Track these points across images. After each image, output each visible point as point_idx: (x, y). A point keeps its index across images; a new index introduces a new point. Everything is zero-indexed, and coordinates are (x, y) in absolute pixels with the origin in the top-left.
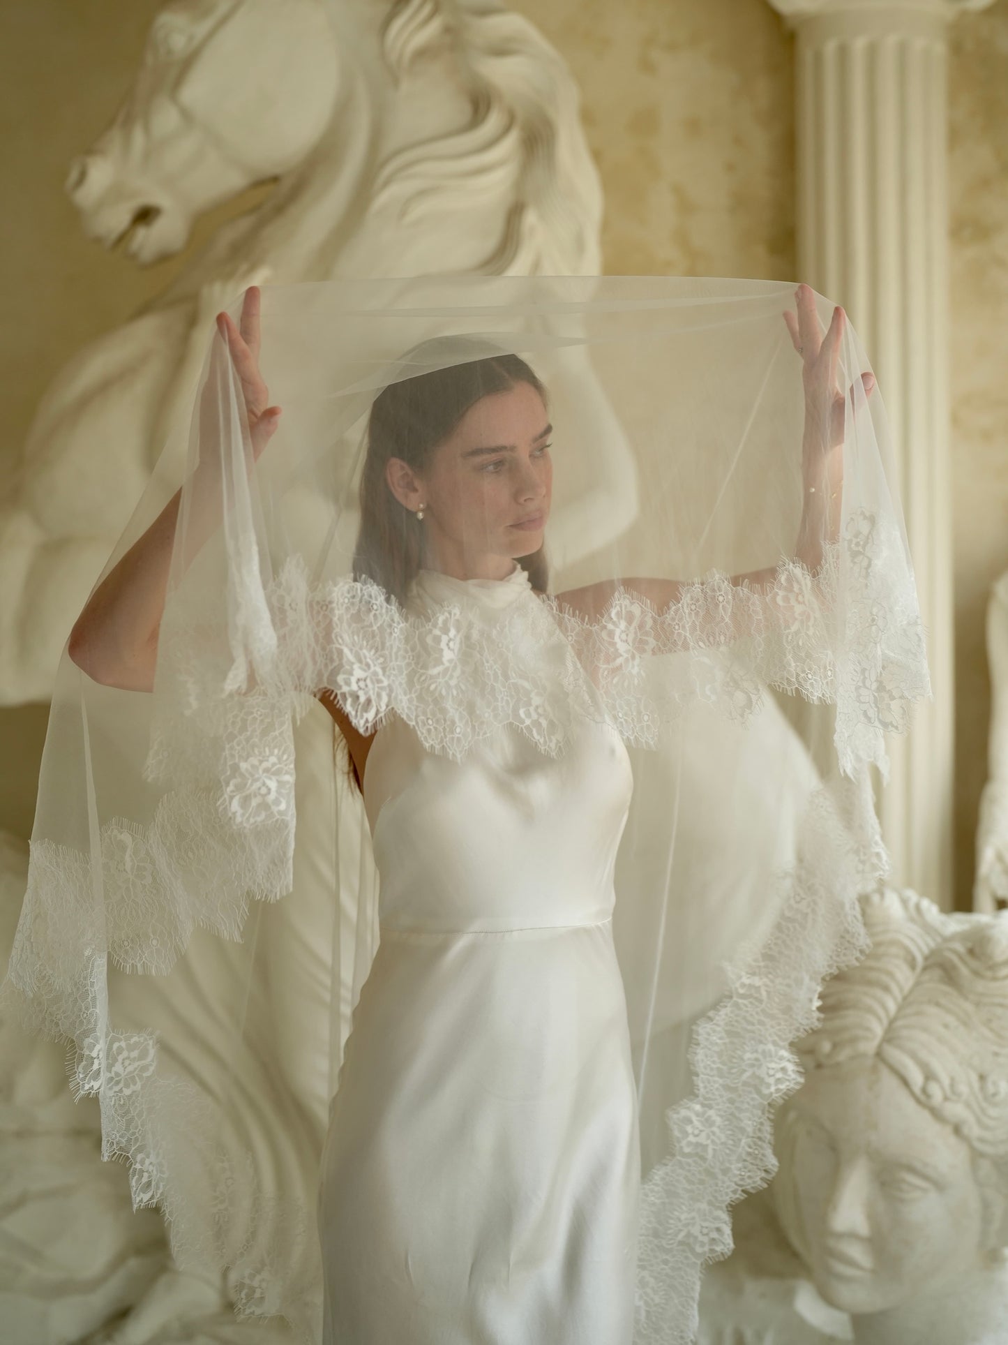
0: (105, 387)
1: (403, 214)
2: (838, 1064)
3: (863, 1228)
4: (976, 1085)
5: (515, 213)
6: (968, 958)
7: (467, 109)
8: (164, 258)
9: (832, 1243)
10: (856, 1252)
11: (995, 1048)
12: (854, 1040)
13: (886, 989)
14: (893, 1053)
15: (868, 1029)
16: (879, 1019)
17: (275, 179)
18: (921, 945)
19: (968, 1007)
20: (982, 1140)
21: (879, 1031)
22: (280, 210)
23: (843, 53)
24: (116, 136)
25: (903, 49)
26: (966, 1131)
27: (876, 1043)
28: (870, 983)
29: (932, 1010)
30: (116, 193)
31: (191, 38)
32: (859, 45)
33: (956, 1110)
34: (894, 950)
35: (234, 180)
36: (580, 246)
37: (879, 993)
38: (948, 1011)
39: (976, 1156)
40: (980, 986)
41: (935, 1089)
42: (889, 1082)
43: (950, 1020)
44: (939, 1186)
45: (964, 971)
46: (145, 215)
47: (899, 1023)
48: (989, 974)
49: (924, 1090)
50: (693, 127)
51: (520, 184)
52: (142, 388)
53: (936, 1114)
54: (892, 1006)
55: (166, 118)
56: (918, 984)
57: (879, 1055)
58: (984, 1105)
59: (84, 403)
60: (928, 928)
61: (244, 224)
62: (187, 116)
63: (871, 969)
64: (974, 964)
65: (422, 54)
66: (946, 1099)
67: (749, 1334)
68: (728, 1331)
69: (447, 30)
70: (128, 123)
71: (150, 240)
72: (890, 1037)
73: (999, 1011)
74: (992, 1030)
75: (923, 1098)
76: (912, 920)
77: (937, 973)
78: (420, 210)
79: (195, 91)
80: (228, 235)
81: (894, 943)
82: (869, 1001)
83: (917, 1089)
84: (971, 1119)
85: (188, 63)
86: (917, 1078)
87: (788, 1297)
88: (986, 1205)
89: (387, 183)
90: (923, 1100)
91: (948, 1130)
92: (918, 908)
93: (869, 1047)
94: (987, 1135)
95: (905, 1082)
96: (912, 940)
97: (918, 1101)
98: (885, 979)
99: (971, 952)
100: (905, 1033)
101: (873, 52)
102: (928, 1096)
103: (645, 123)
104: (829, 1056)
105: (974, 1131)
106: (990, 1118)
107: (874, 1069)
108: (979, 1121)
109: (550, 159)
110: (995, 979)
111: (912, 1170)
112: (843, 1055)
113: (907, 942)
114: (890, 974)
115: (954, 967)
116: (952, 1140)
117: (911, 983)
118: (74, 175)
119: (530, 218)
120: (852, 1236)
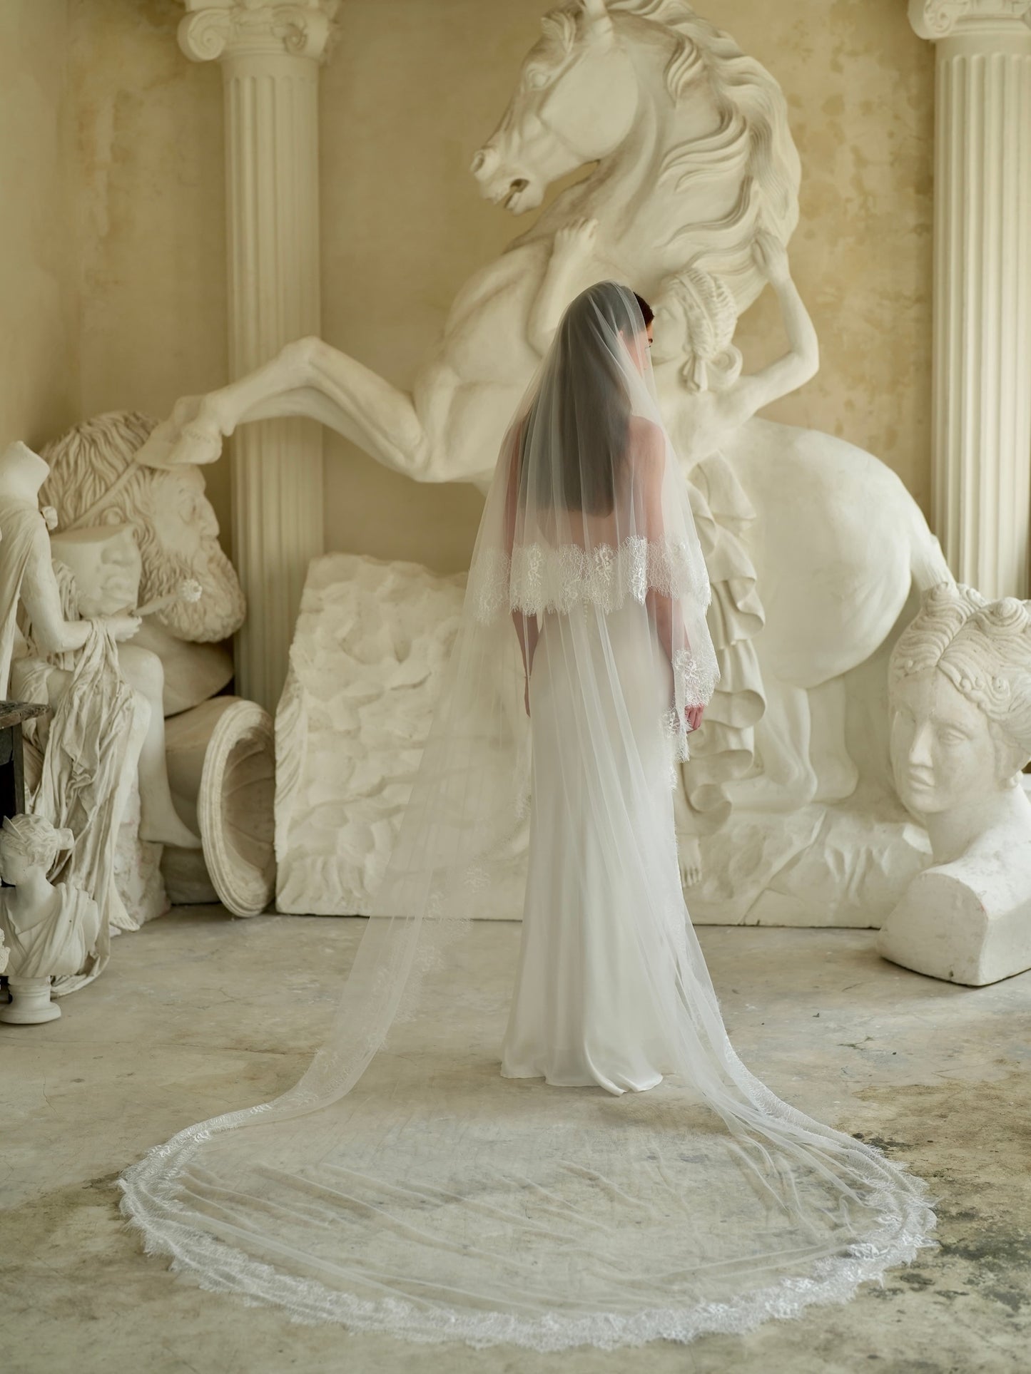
0: (498, 292)
1: (677, 186)
2: (916, 672)
3: (929, 763)
4: (990, 683)
5: (746, 183)
6: (989, 616)
7: (718, 118)
8: (529, 210)
9: (912, 771)
10: (925, 776)
11: (1002, 663)
12: (924, 659)
13: (945, 633)
14: (947, 666)
15: (934, 653)
16: (940, 648)
17: (598, 161)
18: (966, 611)
19: (988, 641)
20: (992, 711)
21: (939, 654)
22: (602, 181)
23: (964, 63)
24: (501, 135)
25: (1003, 62)
26: (983, 706)
27: (937, 660)
28: (936, 630)
29: (968, 642)
30: (502, 171)
31: (549, 78)
32: (974, 59)
33: (979, 695)
34: (951, 613)
35: (574, 163)
36: (786, 202)
37: (940, 634)
38: (977, 643)
39: (990, 721)
40: (994, 630)
41: (967, 684)
42: (943, 680)
43: (978, 648)
44: (970, 737)
45: (987, 622)
46: (519, 184)
47: (949, 650)
48: (1000, 623)
49: (961, 684)
50: (867, 107)
51: (748, 165)
52: (521, 292)
53: (967, 697)
54: (947, 641)
55: (533, 127)
56: (962, 630)
57: (938, 666)
58: (994, 692)
59: (485, 302)
60: (971, 602)
61: (580, 190)
62: (545, 125)
63: (938, 623)
64: (992, 618)
65: (689, 84)
66: (973, 689)
67: (875, 852)
68: (863, 850)
69: (705, 67)
70: (509, 128)
71: (523, 200)
72: (944, 657)
73: (1005, 643)
74: (1000, 653)
75: (960, 688)
76: (964, 599)
77: (974, 624)
78: (686, 183)
79: (552, 111)
80: (568, 198)
81: (950, 609)
82: (934, 638)
83: (958, 685)
84: (987, 700)
85: (547, 94)
86: (957, 677)
87: (899, 832)
88: (997, 750)
89: (667, 168)
90: (960, 689)
91: (974, 706)
92: (968, 593)
93: (933, 662)
94: (996, 709)
95: (951, 680)
96: (962, 608)
97: (958, 690)
98: (944, 627)
99: (992, 613)
100: (952, 654)
101: (983, 63)
102: (963, 687)
103: (834, 105)
104: (911, 668)
105: (988, 706)
106: (997, 699)
107: (935, 673)
108: (991, 701)
109: (768, 149)
110: (1003, 626)
111: (954, 727)
112: (918, 668)
113: (959, 609)
114: (947, 625)
115: (982, 620)
116: (976, 711)
117: (958, 629)
118: (476, 161)
119: (755, 186)
120: (923, 766)
